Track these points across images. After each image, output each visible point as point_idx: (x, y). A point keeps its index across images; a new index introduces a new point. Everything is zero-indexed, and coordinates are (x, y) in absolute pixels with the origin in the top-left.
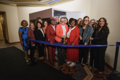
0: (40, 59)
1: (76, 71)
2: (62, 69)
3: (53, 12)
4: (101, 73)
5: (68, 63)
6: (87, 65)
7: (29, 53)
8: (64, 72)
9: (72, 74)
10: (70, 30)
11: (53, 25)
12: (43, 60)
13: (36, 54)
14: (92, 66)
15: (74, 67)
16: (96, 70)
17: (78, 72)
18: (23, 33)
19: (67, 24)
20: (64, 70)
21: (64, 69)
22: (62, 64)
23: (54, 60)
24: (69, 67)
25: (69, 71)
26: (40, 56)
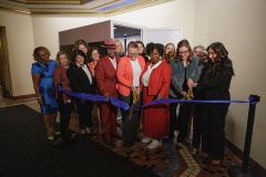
0: (83, 132)
1: (164, 159)
2: (132, 155)
3: (112, 29)
4: (217, 162)
5: (145, 140)
6: (187, 145)
7: (58, 120)
8: (137, 162)
9: (154, 166)
10: (150, 70)
11: (112, 58)
12: (90, 134)
13: (74, 123)
14: (197, 147)
15: (158, 151)
16: (206, 155)
17: (167, 161)
18: (42, 76)
19: (143, 55)
20: (136, 157)
21: (136, 154)
22: (132, 144)
23: (114, 136)
24: (148, 150)
25: (148, 159)
26: (82, 127)
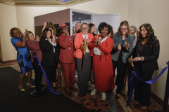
1: (107, 105)
2: (85, 103)
4: (145, 108)
6: (124, 95)
7: (33, 77)
8: (88, 107)
9: (100, 110)
13: (44, 80)
16: (137, 103)
17: (109, 107)
20: (87, 104)
21: (87, 101)
23: (72, 88)
25: (96, 105)
